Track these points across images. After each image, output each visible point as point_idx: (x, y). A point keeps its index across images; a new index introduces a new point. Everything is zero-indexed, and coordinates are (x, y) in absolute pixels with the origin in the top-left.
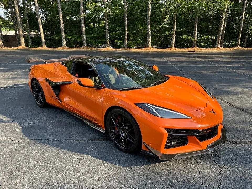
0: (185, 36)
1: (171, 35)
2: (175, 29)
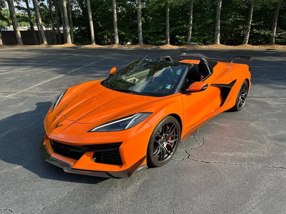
0: (262, 31)
2: (251, 23)
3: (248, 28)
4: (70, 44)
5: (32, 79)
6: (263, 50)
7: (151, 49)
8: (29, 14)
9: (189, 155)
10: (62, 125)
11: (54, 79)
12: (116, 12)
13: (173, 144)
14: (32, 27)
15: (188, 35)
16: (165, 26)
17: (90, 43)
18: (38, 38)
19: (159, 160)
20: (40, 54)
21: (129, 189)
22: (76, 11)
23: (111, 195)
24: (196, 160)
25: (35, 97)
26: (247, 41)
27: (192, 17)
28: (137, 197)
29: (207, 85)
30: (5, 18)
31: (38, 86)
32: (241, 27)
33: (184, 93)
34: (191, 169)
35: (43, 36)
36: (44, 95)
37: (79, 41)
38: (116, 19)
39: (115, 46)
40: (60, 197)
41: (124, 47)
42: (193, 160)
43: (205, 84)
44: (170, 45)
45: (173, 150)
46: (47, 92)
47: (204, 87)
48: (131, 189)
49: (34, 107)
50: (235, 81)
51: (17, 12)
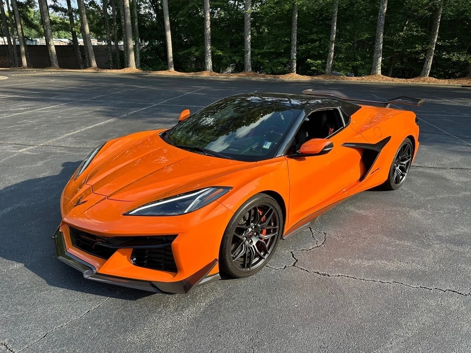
0: (454, 55)
1: (426, 51)
2: (436, 40)
3: (431, 49)
4: (133, 68)
5: (64, 123)
6: (456, 87)
7: (265, 80)
8: (71, 20)
9: (297, 260)
10: (86, 201)
11: (99, 126)
12: (209, 18)
13: (269, 241)
14: (75, 40)
15: (327, 58)
16: (290, 42)
17: (166, 68)
18: (84, 57)
19: (243, 266)
20: (84, 84)
21: (186, 313)
22: (145, 15)
23: (155, 321)
24: (307, 271)
25: (63, 154)
26: (429, 71)
27: (335, 29)
28: (197, 326)
29: (331, 145)
30: (33, 24)
31: (70, 136)
32: (419, 48)
33: (292, 157)
34: (295, 284)
35: (90, 54)
36: (78, 150)
37: (148, 65)
38: (209, 29)
39: (205, 75)
40: (74, 318)
41: (220, 77)
42: (302, 269)
43: (328, 143)
44: (297, 75)
45: (269, 252)
46: (84, 145)
47: (326, 147)
48: (189, 313)
49: (57, 170)
50: (388, 139)
51: (53, 15)
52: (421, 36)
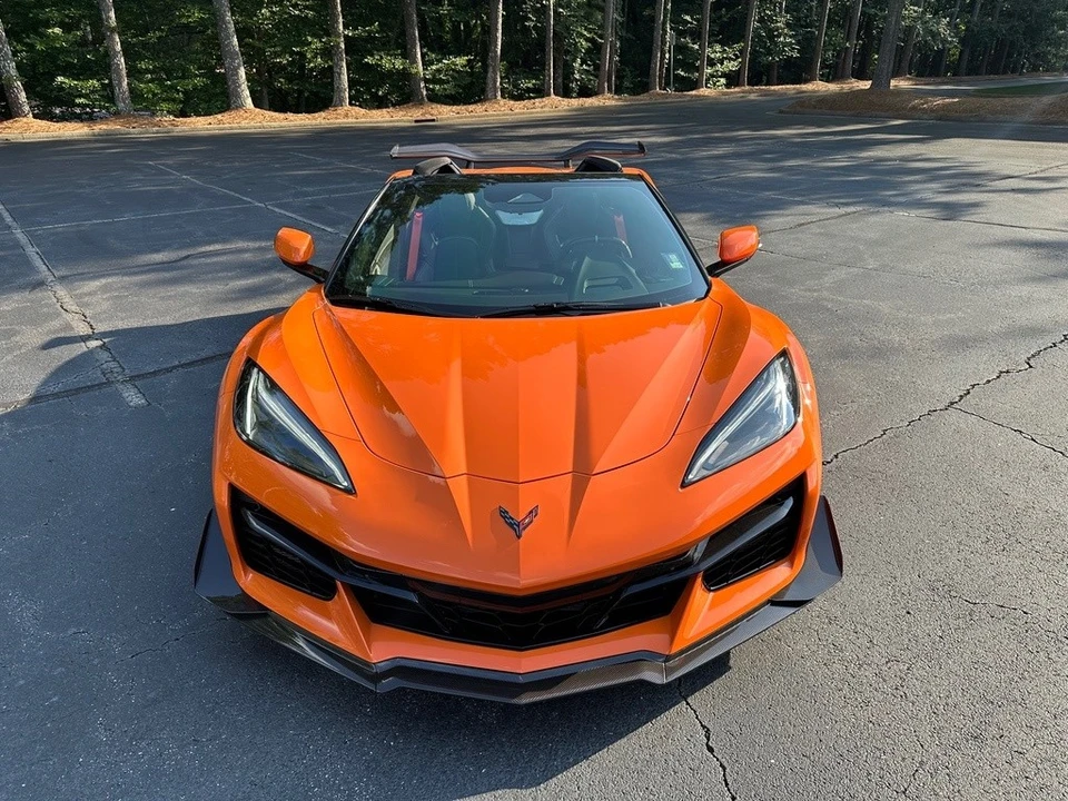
2: (341, 28)
6: (407, 124)
15: (111, 73)
26: (347, 95)
32: (315, 43)
44: (39, 122)
52: (306, 17)
